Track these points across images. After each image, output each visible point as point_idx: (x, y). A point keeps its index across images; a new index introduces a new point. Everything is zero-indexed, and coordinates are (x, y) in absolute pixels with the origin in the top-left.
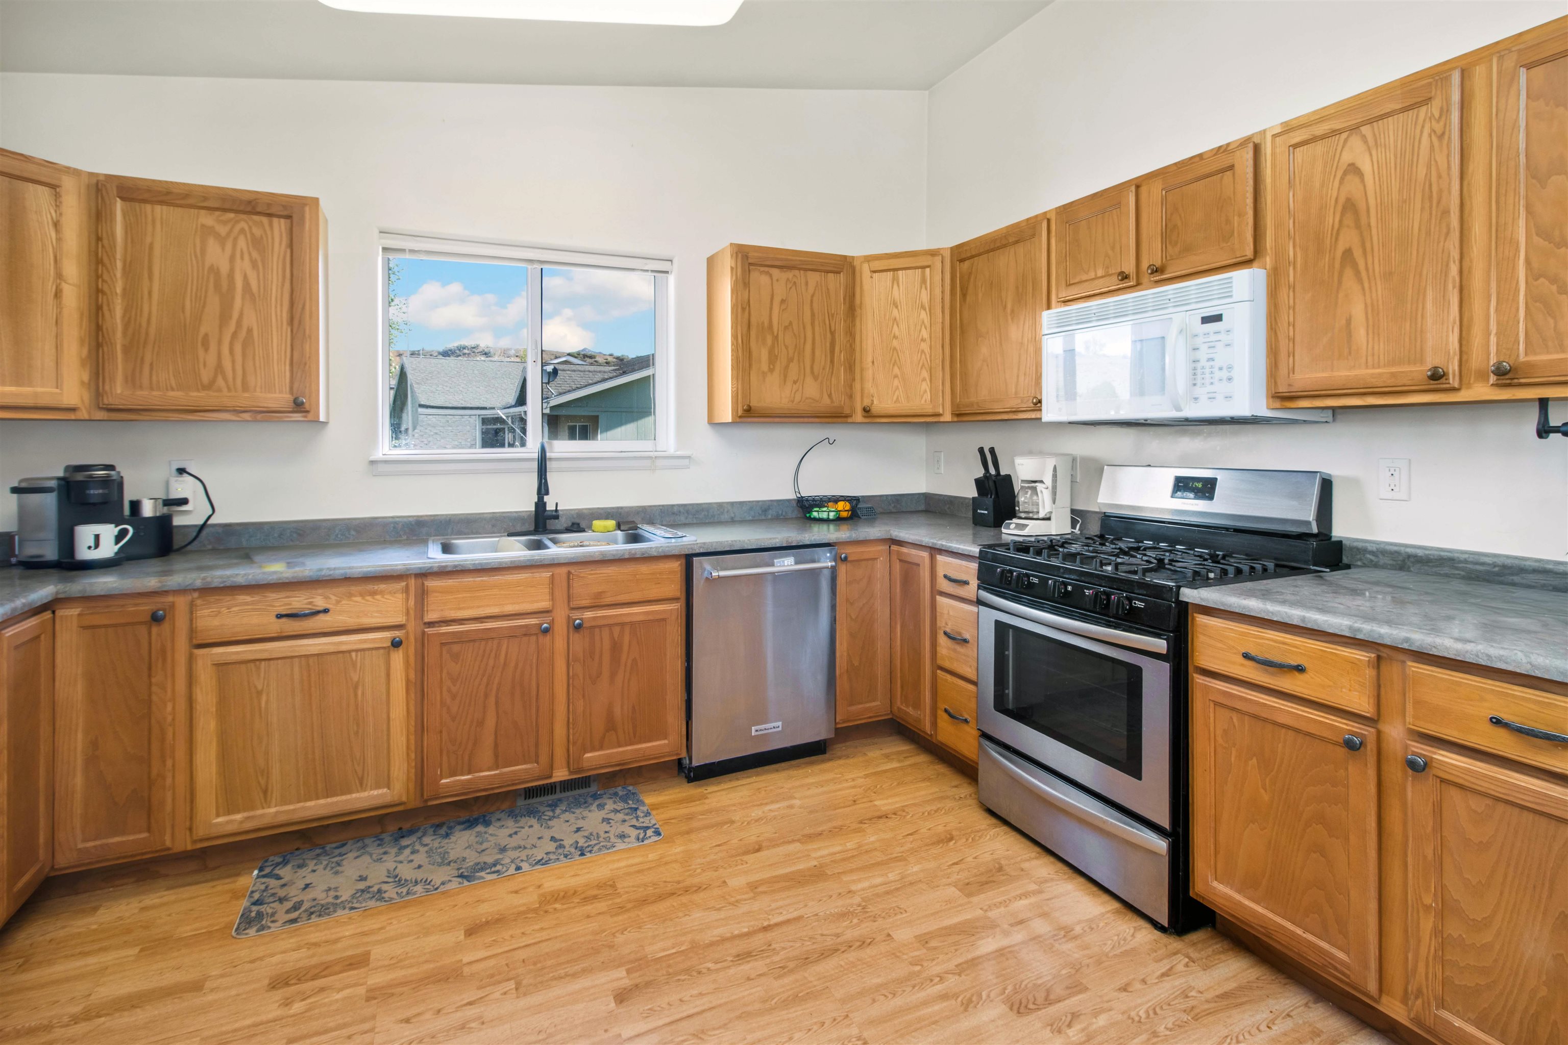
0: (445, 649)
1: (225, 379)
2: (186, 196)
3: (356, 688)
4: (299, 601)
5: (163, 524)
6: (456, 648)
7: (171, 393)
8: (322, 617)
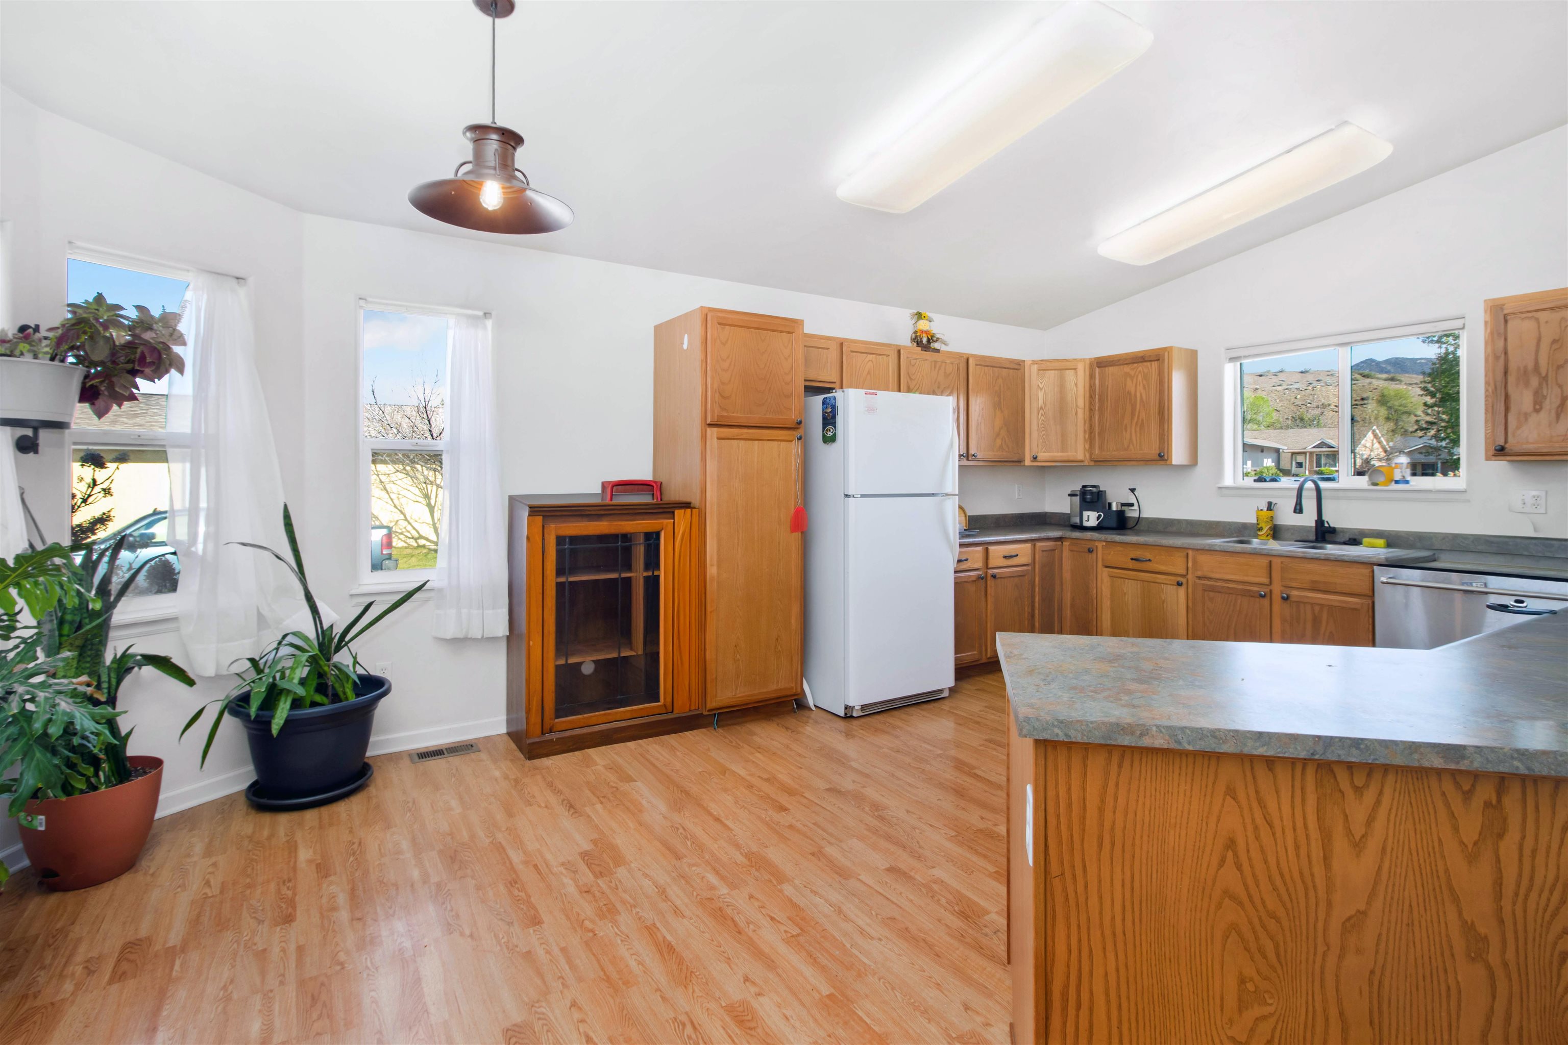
0: (1206, 593)
1: (1133, 445)
2: (1119, 360)
3: (1163, 603)
4: (1137, 553)
5: (1121, 514)
6: (1212, 594)
7: (1114, 453)
8: (1148, 563)
